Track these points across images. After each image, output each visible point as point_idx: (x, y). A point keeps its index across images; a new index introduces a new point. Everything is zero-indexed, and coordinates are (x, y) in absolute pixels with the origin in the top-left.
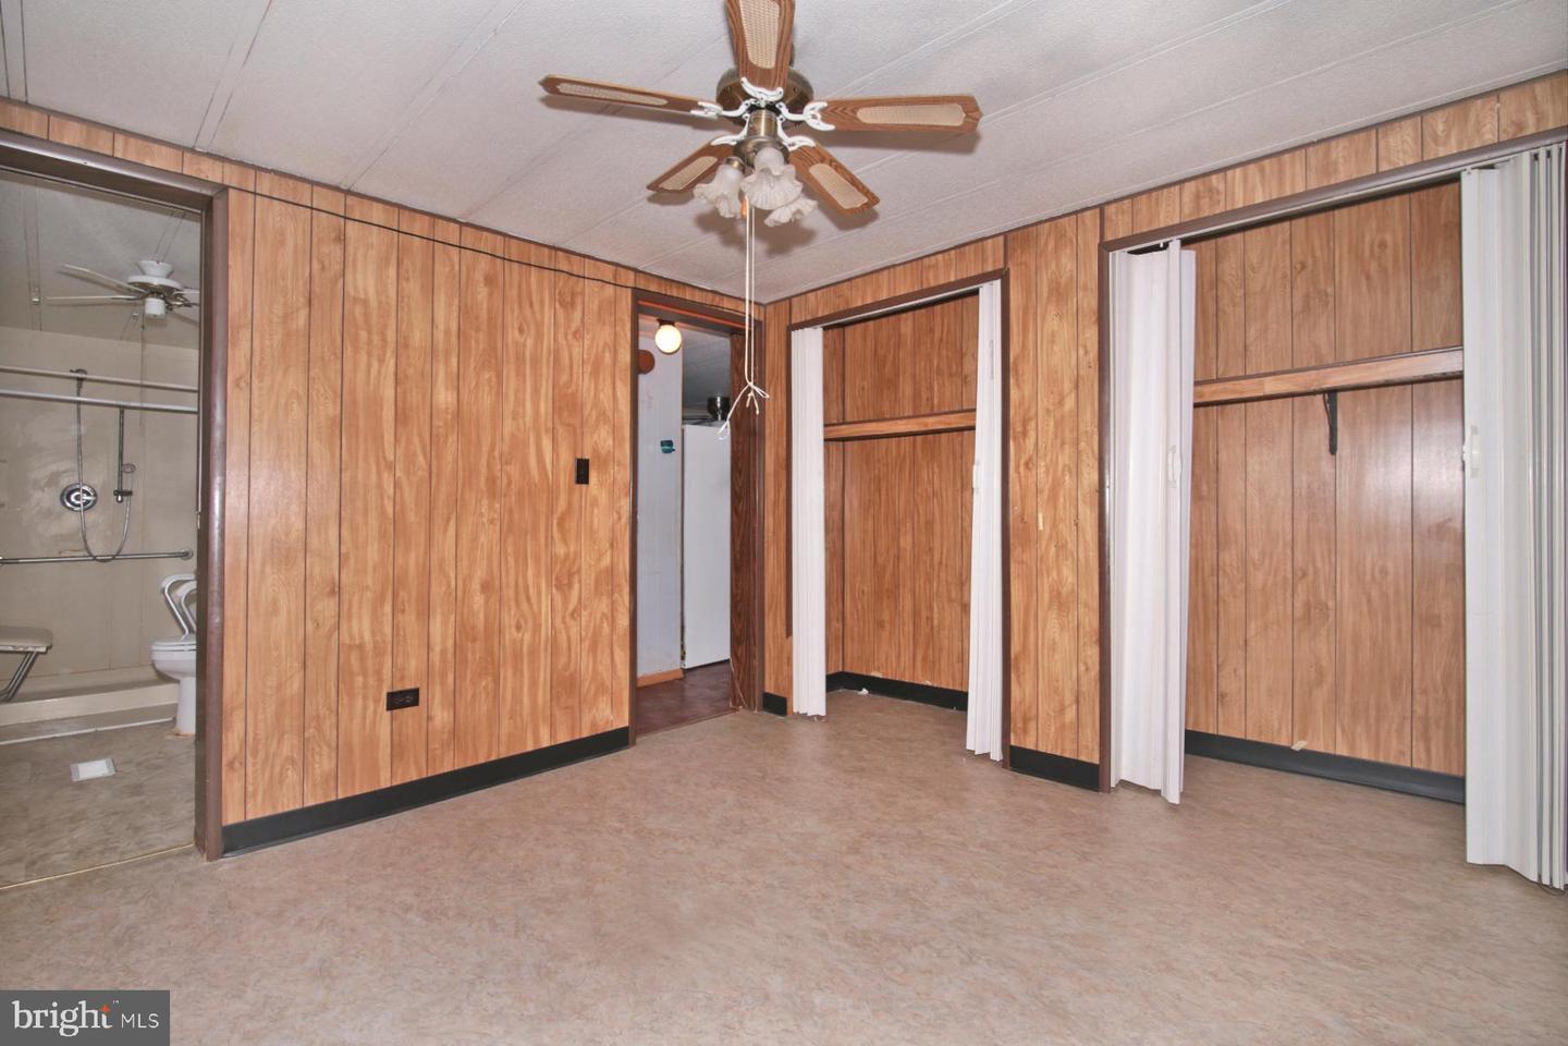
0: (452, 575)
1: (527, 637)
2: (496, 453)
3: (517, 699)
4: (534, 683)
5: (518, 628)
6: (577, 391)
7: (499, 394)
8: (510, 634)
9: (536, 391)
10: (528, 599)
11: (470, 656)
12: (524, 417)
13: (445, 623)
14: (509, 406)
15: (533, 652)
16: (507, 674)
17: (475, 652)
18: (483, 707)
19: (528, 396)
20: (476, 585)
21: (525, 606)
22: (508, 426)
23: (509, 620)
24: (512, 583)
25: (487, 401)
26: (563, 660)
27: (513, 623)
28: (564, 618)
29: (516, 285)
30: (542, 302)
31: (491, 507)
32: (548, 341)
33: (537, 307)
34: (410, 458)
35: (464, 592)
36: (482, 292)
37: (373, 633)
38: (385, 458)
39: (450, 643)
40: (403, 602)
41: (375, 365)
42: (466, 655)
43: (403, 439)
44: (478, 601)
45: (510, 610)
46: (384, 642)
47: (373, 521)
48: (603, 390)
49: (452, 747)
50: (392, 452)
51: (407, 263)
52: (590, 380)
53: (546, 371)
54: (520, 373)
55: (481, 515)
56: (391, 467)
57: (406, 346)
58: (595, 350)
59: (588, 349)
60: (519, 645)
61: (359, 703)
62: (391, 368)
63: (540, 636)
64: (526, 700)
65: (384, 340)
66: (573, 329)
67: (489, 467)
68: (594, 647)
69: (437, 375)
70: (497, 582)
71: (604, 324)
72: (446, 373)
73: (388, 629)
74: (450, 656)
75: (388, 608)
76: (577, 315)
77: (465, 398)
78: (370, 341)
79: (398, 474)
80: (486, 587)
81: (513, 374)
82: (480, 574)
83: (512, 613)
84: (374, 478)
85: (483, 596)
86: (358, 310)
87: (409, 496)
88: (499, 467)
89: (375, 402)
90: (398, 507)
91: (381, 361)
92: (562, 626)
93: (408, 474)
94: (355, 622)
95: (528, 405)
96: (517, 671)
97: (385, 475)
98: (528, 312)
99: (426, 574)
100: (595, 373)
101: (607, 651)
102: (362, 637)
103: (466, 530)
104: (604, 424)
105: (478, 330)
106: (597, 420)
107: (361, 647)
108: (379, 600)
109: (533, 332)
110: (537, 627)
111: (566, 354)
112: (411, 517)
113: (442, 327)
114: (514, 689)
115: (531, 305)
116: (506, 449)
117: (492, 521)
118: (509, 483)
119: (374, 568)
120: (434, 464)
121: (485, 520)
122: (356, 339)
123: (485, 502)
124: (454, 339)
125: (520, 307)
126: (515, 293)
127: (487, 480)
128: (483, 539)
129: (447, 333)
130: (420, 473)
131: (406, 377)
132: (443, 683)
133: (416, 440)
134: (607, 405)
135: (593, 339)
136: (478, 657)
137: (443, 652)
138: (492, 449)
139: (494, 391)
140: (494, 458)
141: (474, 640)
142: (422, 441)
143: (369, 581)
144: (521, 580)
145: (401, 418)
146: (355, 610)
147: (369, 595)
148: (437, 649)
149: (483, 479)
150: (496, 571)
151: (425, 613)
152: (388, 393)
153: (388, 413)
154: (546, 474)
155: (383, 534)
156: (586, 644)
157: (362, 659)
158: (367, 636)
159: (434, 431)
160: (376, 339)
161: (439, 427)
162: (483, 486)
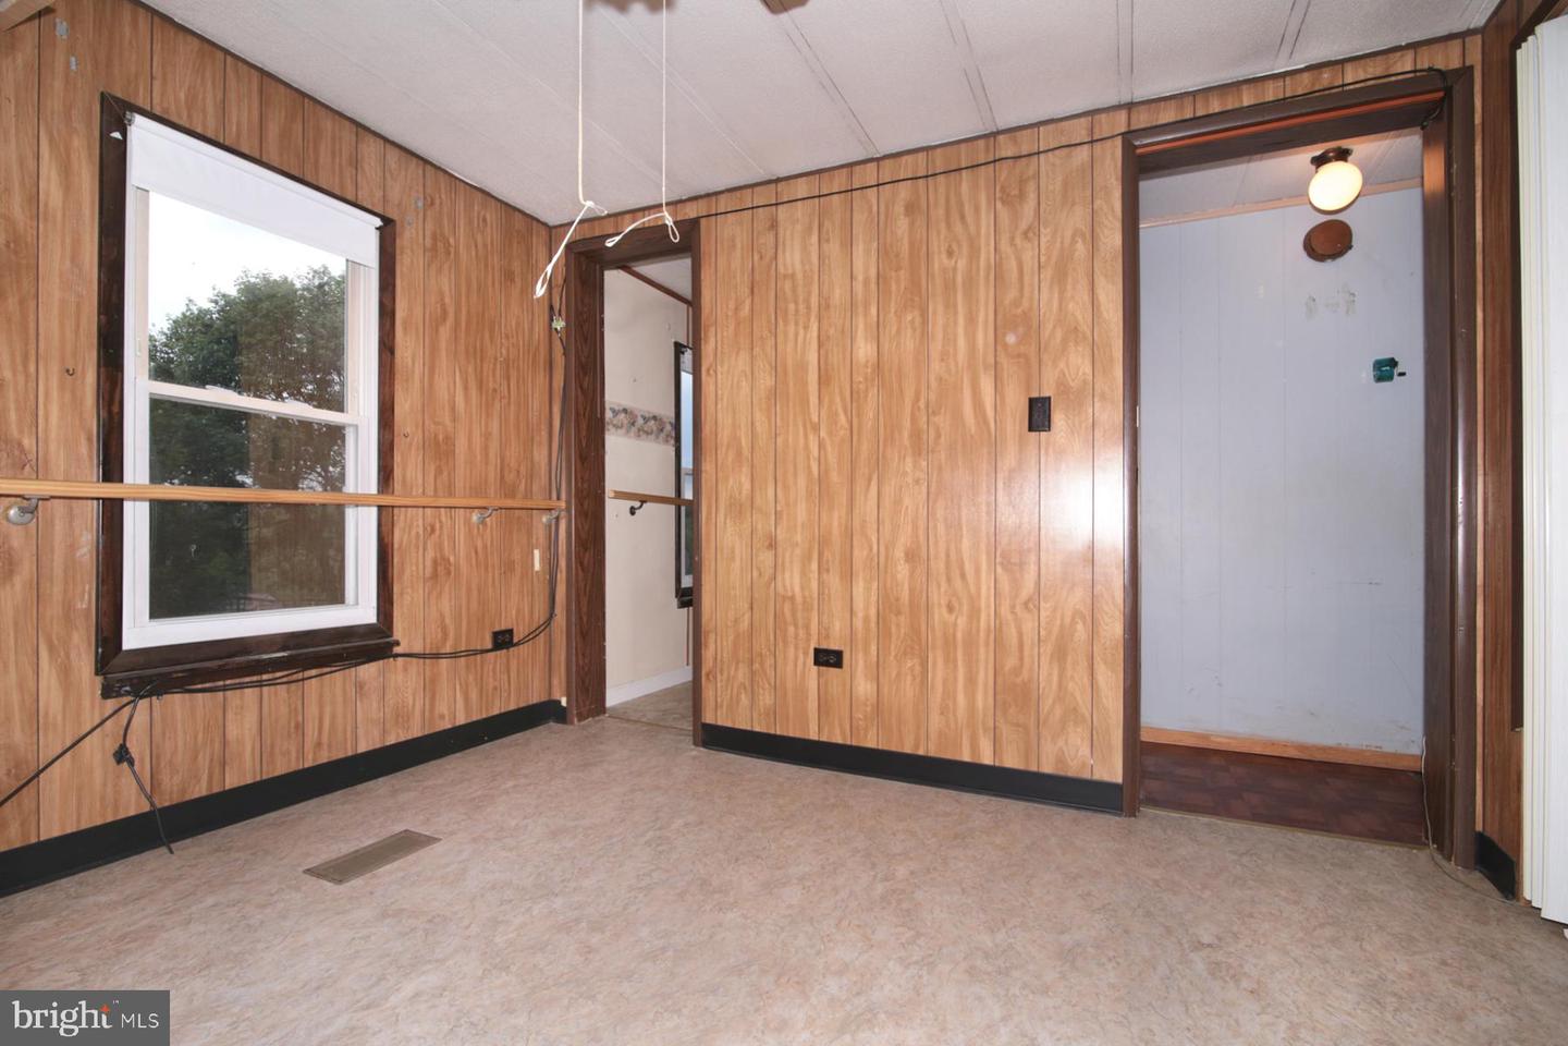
0: (874, 540)
1: (962, 622)
2: (922, 404)
3: (949, 694)
4: (971, 680)
5: (950, 609)
6: (1030, 309)
7: (925, 335)
8: (940, 615)
9: (971, 320)
10: (963, 576)
11: (894, 629)
12: (955, 355)
13: (868, 589)
14: (936, 347)
15: (970, 643)
16: (937, 659)
17: (900, 626)
18: (909, 689)
19: (961, 330)
20: (899, 553)
21: (958, 583)
22: (936, 367)
23: (938, 597)
24: (942, 555)
25: (909, 343)
26: (1010, 662)
27: (944, 602)
28: (1013, 607)
29: (942, 201)
30: (977, 210)
31: (915, 465)
32: (986, 255)
33: (970, 219)
34: (833, 417)
35: (887, 557)
36: (902, 224)
37: (802, 588)
38: (810, 419)
39: (873, 612)
40: (828, 561)
41: (801, 332)
42: (890, 628)
43: (826, 400)
44: (902, 570)
45: (939, 586)
46: (811, 597)
47: (802, 482)
48: (1073, 297)
49: (876, 723)
50: (817, 414)
51: (827, 224)
52: (1051, 287)
53: (984, 294)
54: (950, 306)
55: (905, 474)
56: (816, 428)
57: (828, 306)
58: (1058, 245)
59: (1048, 248)
60: (951, 631)
61: (791, 650)
62: (815, 334)
63: (979, 621)
64: (961, 699)
65: (808, 308)
66: (1023, 225)
67: (914, 420)
68: (1060, 654)
69: (856, 332)
70: (924, 549)
71: (1073, 204)
72: (866, 324)
73: (814, 585)
74: (873, 625)
75: (814, 566)
76: (1028, 208)
77: (886, 347)
78: (797, 311)
79: (822, 435)
80: (911, 556)
81: (940, 309)
82: (904, 540)
83: (942, 590)
84: (802, 441)
85: (907, 566)
86: (788, 285)
87: (832, 458)
88: (925, 419)
89: (802, 367)
90: (822, 467)
91: (806, 328)
92: (1010, 617)
93: (830, 433)
94: (787, 575)
95: (961, 342)
96: (950, 660)
97: (811, 437)
98: (958, 228)
99: (849, 534)
100: (1061, 276)
101: (1084, 664)
102: (793, 590)
103: (889, 490)
104: (1077, 343)
105: (898, 269)
106: (1065, 341)
107: (792, 598)
108: (807, 558)
109: (965, 250)
110: (974, 613)
111: (1013, 264)
112: (835, 477)
113: (860, 278)
114: (945, 681)
115: (962, 217)
116: (933, 397)
117: (917, 482)
118: (938, 436)
119: (803, 524)
120: (855, 421)
121: (909, 480)
122: (786, 311)
123: (909, 460)
124: (873, 286)
125: (949, 226)
126: (941, 212)
127: (911, 436)
128: (907, 501)
129: (866, 282)
130: (842, 433)
131: (828, 337)
132: (866, 652)
133: (838, 400)
134: (1080, 317)
135: (1055, 233)
136: (902, 635)
137: (866, 619)
138: (917, 399)
139: (918, 332)
140: (919, 408)
141: (899, 613)
142: (843, 400)
143: (799, 538)
144: (953, 547)
145: (824, 379)
146: (787, 565)
147: (798, 551)
148: (860, 615)
149: (906, 434)
150: (922, 538)
151: (848, 576)
152: (812, 357)
153: (813, 378)
154: (986, 422)
155: (809, 493)
156: (1047, 649)
157: (794, 611)
158: (797, 589)
159: (854, 386)
160: (802, 307)
161: (860, 382)
162: (906, 442)
